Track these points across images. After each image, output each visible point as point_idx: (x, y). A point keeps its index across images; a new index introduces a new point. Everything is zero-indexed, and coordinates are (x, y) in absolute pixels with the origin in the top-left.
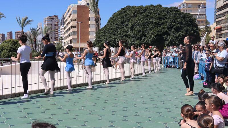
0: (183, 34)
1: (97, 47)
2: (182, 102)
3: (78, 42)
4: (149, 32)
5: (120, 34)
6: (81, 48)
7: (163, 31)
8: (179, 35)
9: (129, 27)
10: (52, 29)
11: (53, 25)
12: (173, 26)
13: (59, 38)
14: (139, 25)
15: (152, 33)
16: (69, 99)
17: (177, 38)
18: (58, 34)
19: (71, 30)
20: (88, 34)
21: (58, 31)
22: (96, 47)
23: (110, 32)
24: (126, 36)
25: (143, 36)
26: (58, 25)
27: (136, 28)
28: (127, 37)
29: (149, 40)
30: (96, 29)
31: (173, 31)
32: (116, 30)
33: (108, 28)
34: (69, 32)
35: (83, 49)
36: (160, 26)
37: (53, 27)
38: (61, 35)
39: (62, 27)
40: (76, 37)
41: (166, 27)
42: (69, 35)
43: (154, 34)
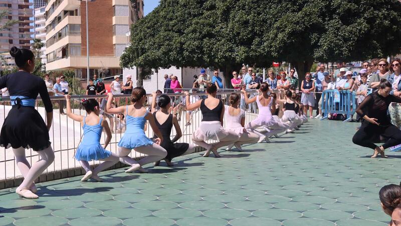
0: (360, 30)
1: (135, 67)
2: (351, 212)
3: (84, 53)
4: (270, 25)
5: (194, 31)
6: (91, 70)
7: (309, 22)
8: (351, 32)
9: (219, 12)
10: (10, 18)
11: (15, 7)
12: (335, 9)
13: (32, 42)
14: (244, 6)
15: (278, 28)
16: (53, 210)
17: (346, 40)
18: (28, 30)
19: (65, 21)
20: (110, 30)
21: (28, 24)
22: (132, 66)
23: (167, 25)
24: (210, 35)
25: (255, 35)
26: (27, 7)
27: (238, 15)
28: (213, 40)
29: (271, 47)
30: (132, 19)
31: (335, 22)
32: (184, 21)
33: (162, 13)
34: (59, 27)
35: (97, 71)
36: (300, 9)
37: (15, 13)
38: (38, 33)
39: (38, 13)
40: (78, 39)
41: (316, 10)
42: (60, 35)
43: (284, 31)
